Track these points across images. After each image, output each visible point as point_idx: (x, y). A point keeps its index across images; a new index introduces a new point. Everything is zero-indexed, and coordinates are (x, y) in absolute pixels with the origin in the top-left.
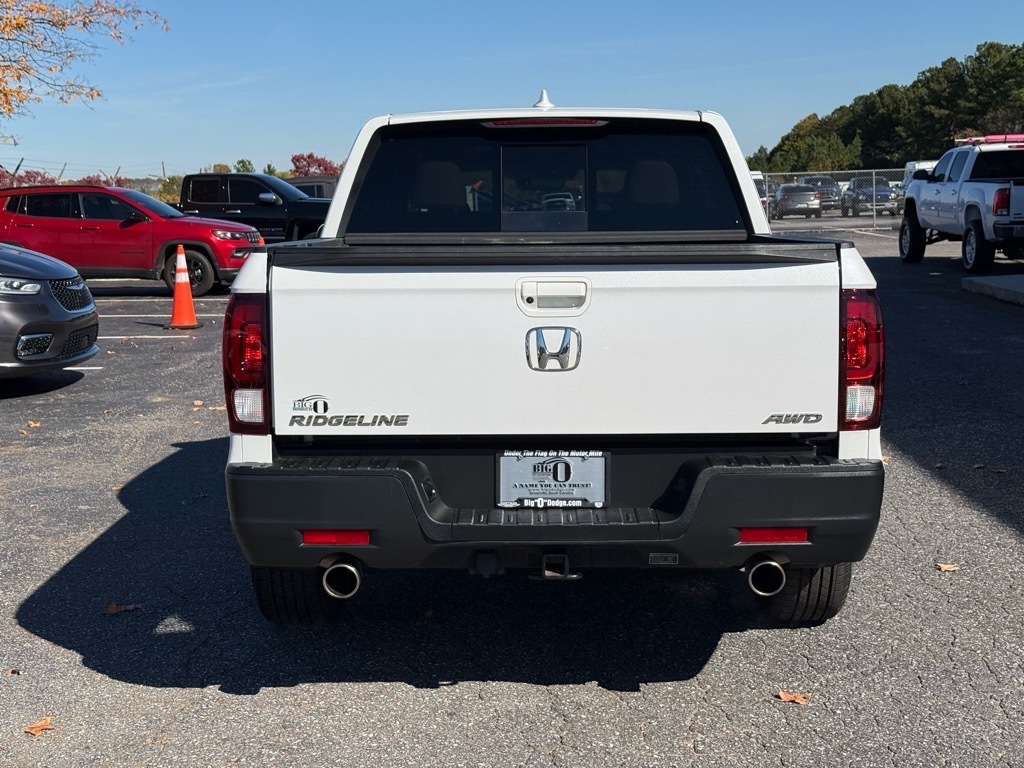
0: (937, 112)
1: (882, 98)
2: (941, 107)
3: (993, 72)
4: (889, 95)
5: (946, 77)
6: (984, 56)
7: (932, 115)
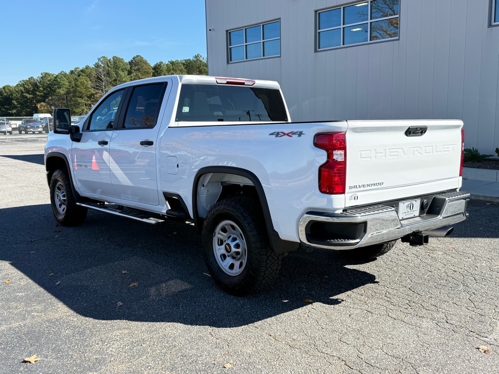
0: (29, 96)
1: (5, 90)
2: (30, 94)
3: (48, 83)
4: (8, 89)
5: (30, 84)
6: (44, 77)
7: (26, 97)
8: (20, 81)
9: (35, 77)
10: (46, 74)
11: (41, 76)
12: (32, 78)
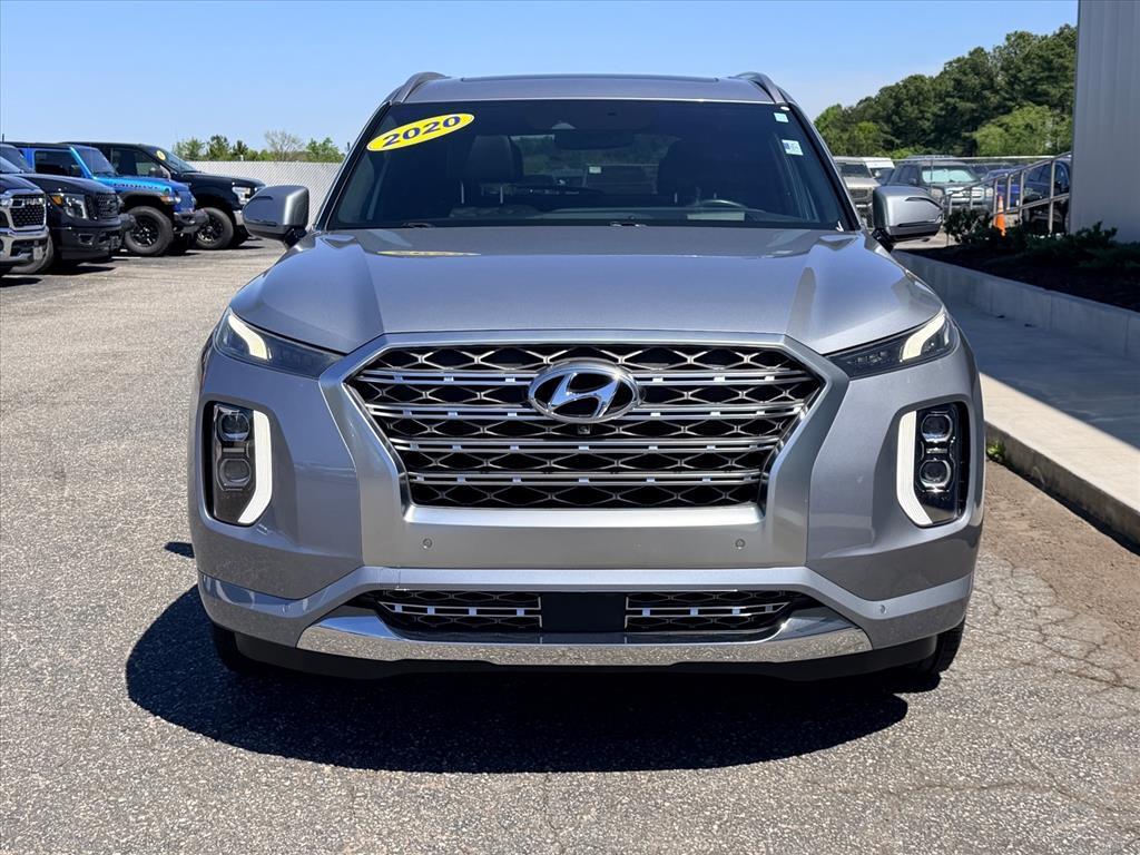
0: (963, 106)
1: (907, 90)
2: (966, 100)
4: (915, 86)
5: (973, 68)
6: (1013, 46)
7: (956, 108)
8: (950, 63)
9: (988, 49)
10: (1021, 36)
11: (1002, 42)
12: (979, 51)
